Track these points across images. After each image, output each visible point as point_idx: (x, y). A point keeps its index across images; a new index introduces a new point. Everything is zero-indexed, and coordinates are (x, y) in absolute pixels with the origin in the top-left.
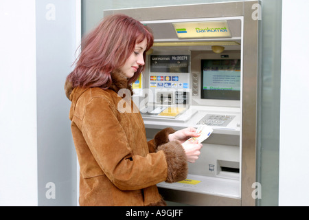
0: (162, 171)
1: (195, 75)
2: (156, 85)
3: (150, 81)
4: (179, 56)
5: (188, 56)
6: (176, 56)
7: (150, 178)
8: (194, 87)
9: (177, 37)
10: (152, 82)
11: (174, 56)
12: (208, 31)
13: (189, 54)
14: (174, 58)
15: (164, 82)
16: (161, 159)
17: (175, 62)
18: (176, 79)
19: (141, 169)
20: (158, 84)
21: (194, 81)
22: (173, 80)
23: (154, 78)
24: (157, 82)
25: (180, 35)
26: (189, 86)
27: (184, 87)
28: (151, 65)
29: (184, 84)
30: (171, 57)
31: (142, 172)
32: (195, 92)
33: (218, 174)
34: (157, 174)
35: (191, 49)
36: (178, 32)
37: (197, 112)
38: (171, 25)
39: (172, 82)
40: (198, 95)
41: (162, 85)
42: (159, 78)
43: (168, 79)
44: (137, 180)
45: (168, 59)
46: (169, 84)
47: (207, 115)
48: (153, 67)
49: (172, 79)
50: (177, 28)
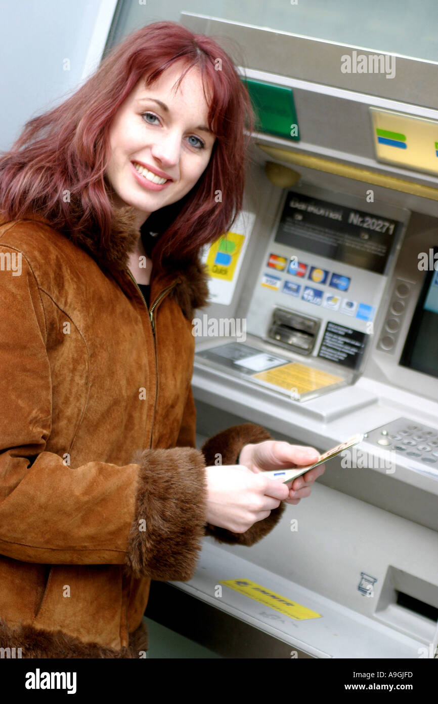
0: (112, 527)
1: (401, 289)
2: (279, 284)
3: (265, 269)
4: (373, 216)
5: (397, 224)
6: (363, 214)
7: (65, 535)
8: (390, 323)
9: (374, 155)
10: (271, 271)
11: (357, 212)
13: (403, 218)
14: (354, 219)
15: (304, 282)
16: (121, 489)
17: (356, 231)
18: (342, 283)
19: (43, 499)
20: (286, 285)
21: (395, 305)
22: (332, 285)
23: (280, 263)
24: (285, 276)
25: (387, 152)
26: (373, 315)
27: (359, 316)
28: (283, 220)
29: (363, 306)
30: (346, 211)
31: (43, 507)
32: (386, 340)
33: (381, 608)
34: (90, 530)
35: (412, 204)
36: (382, 141)
37: (373, 402)
38: (364, 113)
39: (328, 291)
40: (392, 352)
41: (297, 290)
42: (293, 268)
43: (318, 275)
44: (23, 527)
45: (336, 216)
46: (318, 294)
47: (402, 420)
48: (288, 228)
49: (331, 279)
50: (380, 125)
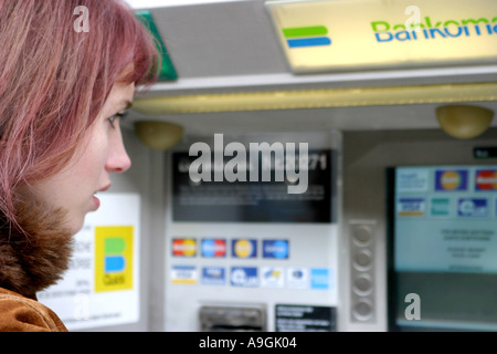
2: (196, 275)
3: (170, 261)
5: (329, 153)
8: (360, 284)
9: (286, 67)
10: (179, 261)
12: (430, 33)
15: (228, 262)
18: (279, 249)
20: (205, 274)
21: (358, 259)
22: (267, 255)
23: (189, 247)
24: (200, 262)
25: (303, 57)
26: (333, 279)
27: (315, 285)
28: (176, 191)
29: (315, 272)
32: (361, 308)
36: (293, 44)
39: (263, 265)
41: (222, 275)
42: (209, 248)
43: (244, 248)
46: (252, 272)
48: (185, 200)
